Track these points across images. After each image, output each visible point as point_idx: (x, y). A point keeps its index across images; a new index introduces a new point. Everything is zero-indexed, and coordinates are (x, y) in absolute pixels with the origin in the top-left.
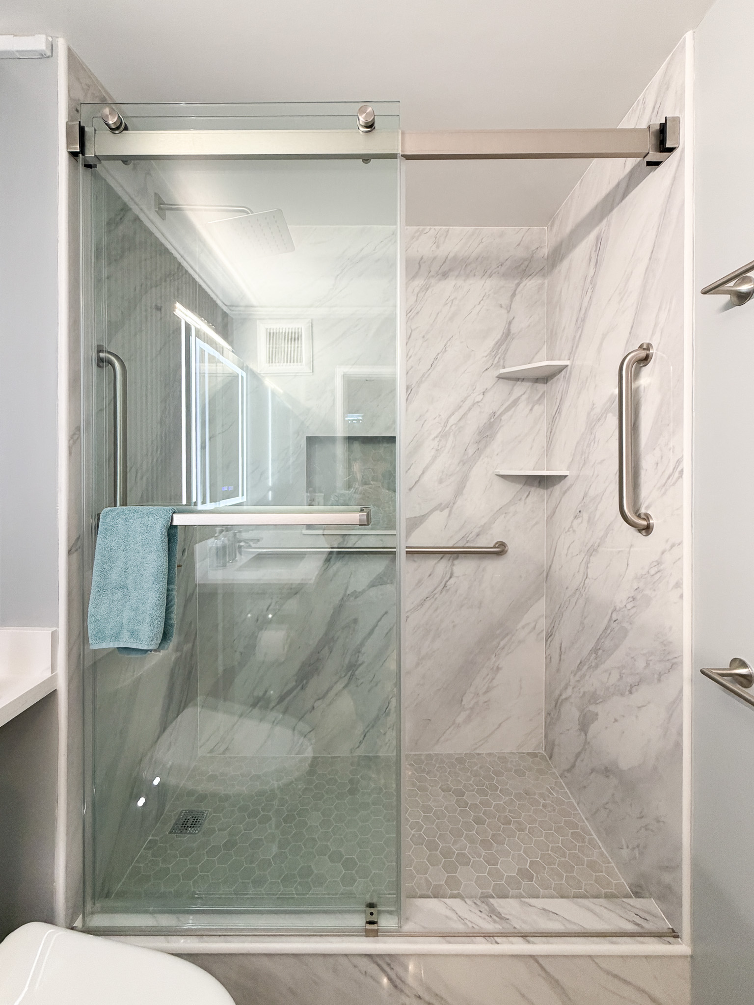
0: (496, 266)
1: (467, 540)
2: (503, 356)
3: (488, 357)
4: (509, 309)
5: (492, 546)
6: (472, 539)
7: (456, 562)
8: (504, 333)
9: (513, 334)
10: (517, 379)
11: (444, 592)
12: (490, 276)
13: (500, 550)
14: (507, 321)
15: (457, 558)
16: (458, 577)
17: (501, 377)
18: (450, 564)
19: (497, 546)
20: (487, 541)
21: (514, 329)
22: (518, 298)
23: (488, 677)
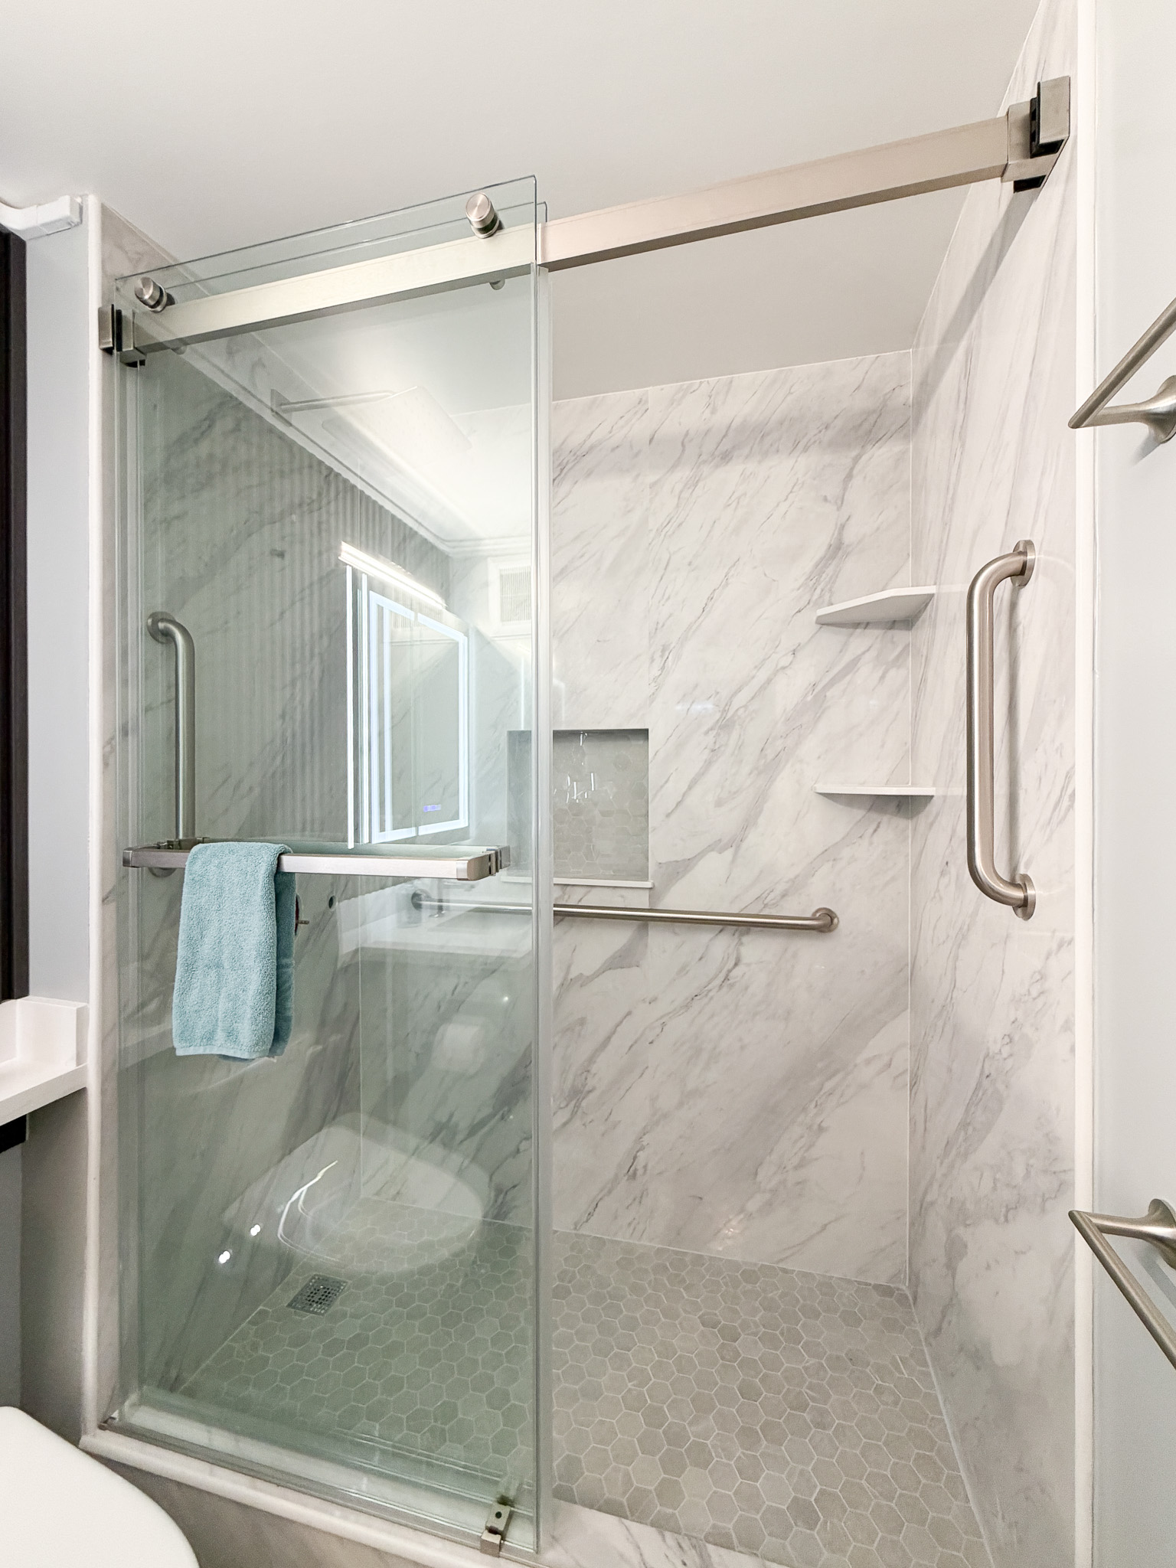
0: (818, 431)
1: (765, 902)
2: (829, 586)
3: (801, 590)
4: (840, 502)
5: (809, 915)
6: (774, 901)
7: (745, 939)
8: (831, 545)
9: (848, 546)
10: (856, 625)
11: (725, 989)
12: (806, 449)
13: (825, 924)
14: (836, 524)
15: (748, 933)
16: (748, 965)
17: (825, 623)
18: (736, 941)
19: (818, 915)
20: (800, 907)
21: (849, 537)
22: (857, 481)
23: (803, 1140)
